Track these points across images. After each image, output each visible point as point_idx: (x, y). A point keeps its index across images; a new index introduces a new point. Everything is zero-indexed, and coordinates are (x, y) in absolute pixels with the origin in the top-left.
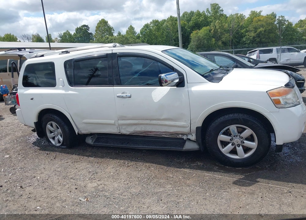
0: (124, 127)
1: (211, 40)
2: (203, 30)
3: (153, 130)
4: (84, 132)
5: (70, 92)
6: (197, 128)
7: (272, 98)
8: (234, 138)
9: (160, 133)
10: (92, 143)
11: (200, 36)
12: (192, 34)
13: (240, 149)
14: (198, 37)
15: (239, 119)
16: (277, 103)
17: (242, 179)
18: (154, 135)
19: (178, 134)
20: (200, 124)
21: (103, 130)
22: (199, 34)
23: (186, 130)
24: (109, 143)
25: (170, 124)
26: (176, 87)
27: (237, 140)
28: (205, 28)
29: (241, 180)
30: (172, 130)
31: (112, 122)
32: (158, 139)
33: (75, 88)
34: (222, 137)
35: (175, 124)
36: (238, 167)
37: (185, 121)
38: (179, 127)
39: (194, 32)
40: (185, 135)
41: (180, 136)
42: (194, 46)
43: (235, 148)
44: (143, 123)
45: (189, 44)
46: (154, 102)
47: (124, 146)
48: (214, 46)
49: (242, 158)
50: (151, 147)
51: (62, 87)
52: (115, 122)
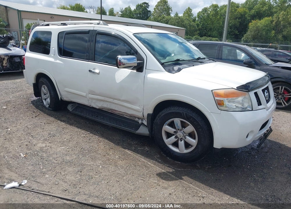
0: (94, 101)
1: (271, 32)
2: (264, 21)
3: (116, 109)
4: (65, 99)
5: (58, 61)
6: (148, 115)
7: (216, 98)
8: (178, 131)
9: (122, 113)
10: (71, 110)
11: (259, 26)
12: (250, 23)
13: (182, 144)
14: (257, 27)
15: (182, 113)
16: (219, 104)
17: (171, 173)
18: (119, 114)
19: (136, 117)
20: (151, 111)
21: (79, 101)
22: (259, 24)
23: (140, 115)
24: (83, 113)
25: (128, 106)
26: (135, 71)
27: (180, 134)
28: (266, 18)
29: (168, 173)
30: (130, 112)
31: (84, 94)
32: (121, 118)
33: (62, 59)
34: (167, 128)
35: (132, 107)
36: (177, 161)
37: (139, 106)
38: (134, 110)
39: (253, 22)
40: (141, 119)
41: (137, 119)
42: (250, 36)
43: (178, 141)
44: (108, 100)
45: (246, 34)
46: (116, 82)
47: (93, 118)
48: (272, 39)
49: (182, 153)
50: (112, 124)
51: (53, 55)
52: (86, 95)
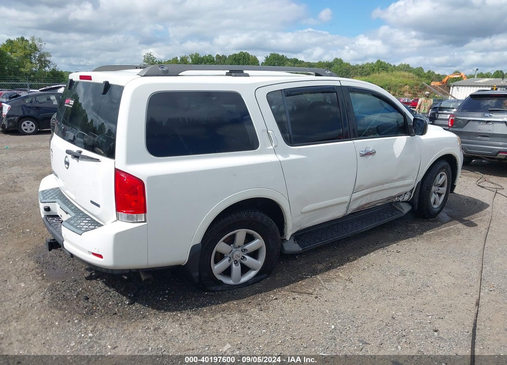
6: (418, 184)
9: (379, 201)
10: (301, 249)
33: (299, 149)
38: (405, 186)
41: (396, 198)
